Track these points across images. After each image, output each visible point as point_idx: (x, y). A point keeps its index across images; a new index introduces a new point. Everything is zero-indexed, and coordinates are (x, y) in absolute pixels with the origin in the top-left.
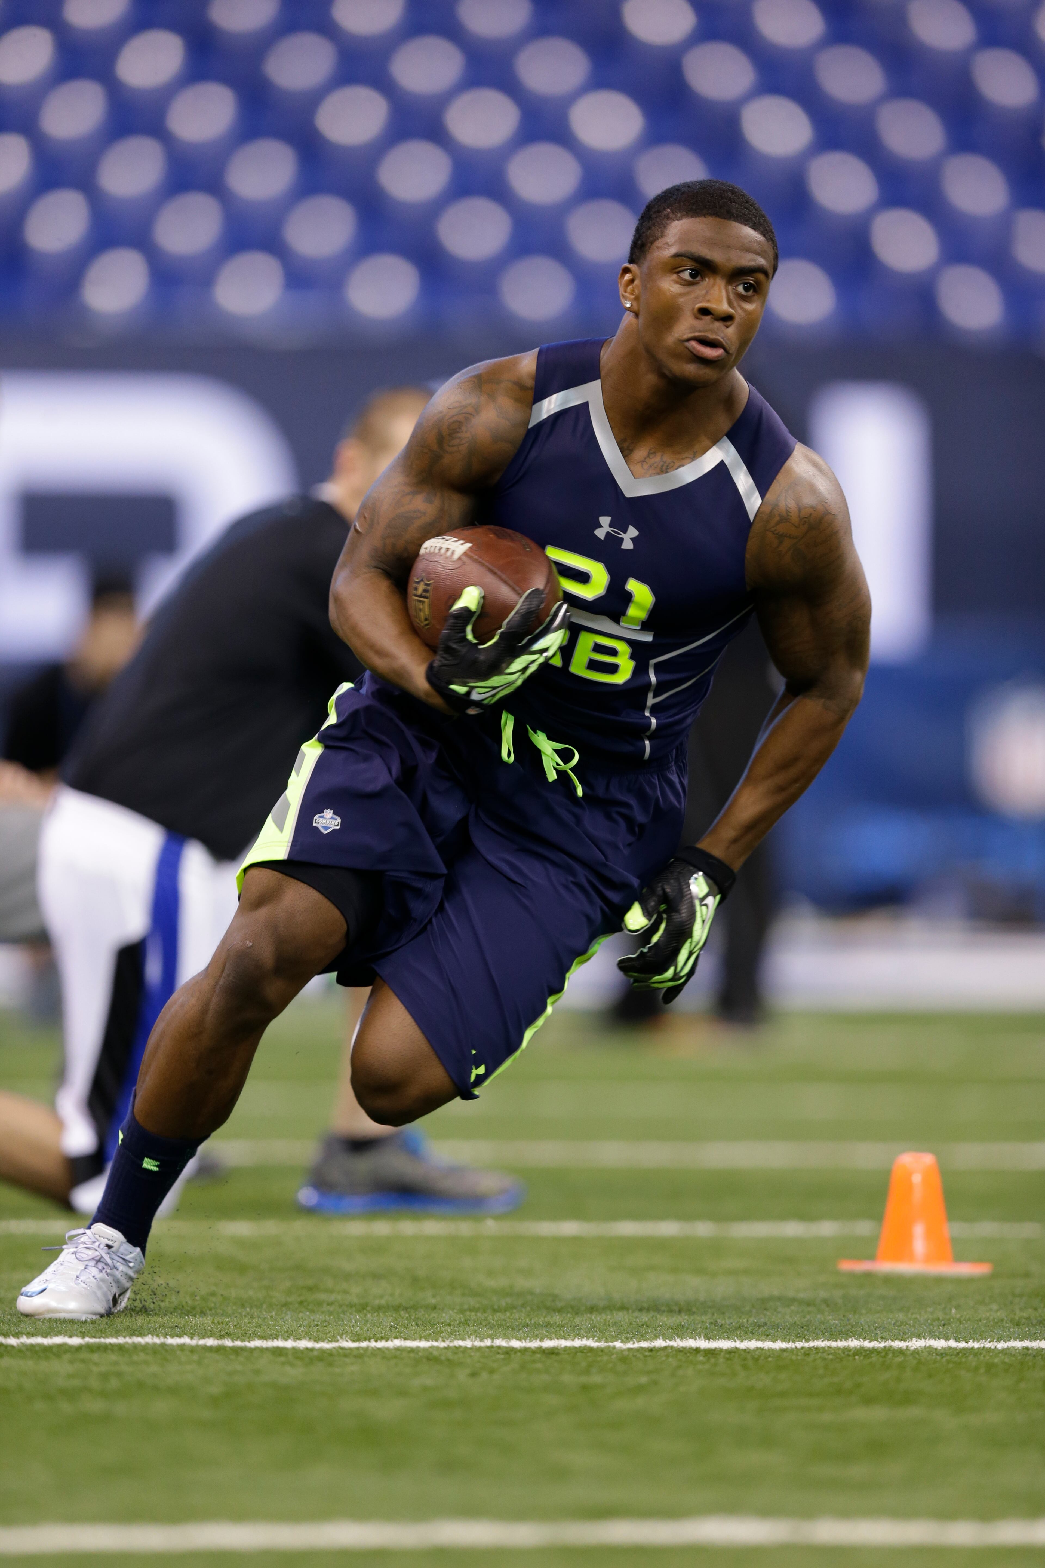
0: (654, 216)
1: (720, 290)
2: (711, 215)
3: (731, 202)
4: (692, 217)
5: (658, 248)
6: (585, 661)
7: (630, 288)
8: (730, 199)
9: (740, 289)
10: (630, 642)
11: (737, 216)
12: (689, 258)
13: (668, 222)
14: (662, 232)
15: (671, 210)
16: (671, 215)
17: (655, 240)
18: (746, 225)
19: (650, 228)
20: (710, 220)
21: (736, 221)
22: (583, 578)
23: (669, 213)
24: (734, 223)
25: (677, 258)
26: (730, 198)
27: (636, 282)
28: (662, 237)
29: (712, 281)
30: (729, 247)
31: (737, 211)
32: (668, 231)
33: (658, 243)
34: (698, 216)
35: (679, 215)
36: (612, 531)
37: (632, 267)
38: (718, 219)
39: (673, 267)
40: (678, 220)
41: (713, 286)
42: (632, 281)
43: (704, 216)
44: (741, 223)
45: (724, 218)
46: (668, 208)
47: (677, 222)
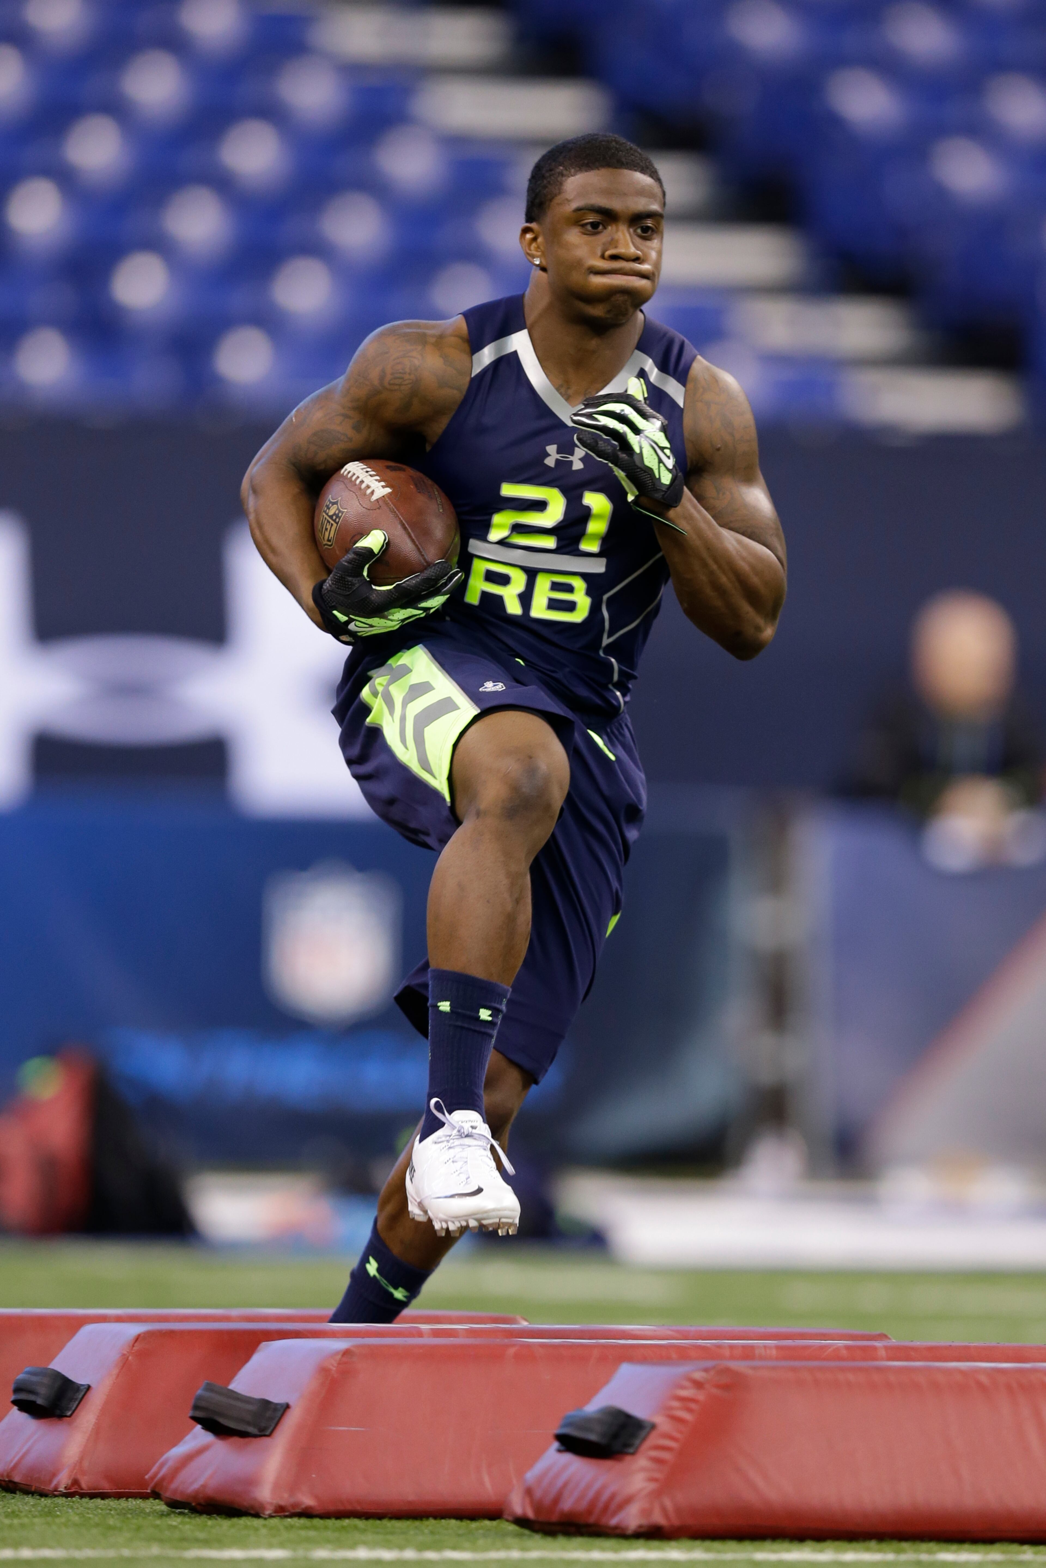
0: (547, 175)
1: (624, 234)
2: (603, 166)
3: (618, 152)
4: (586, 171)
5: (558, 204)
6: (545, 602)
7: (534, 245)
8: (617, 149)
9: (639, 231)
10: (585, 576)
11: (627, 164)
12: (591, 210)
13: (564, 179)
14: (560, 189)
15: (563, 167)
16: (565, 172)
17: (553, 198)
18: (636, 171)
19: (545, 187)
20: (604, 172)
21: (626, 169)
22: (540, 506)
23: (562, 170)
24: (626, 170)
25: (579, 212)
26: (616, 147)
27: (540, 240)
28: (560, 193)
29: (614, 227)
30: (625, 194)
31: (626, 159)
32: (565, 188)
33: (557, 200)
34: (592, 169)
35: (573, 170)
36: (561, 457)
37: (533, 225)
38: (611, 170)
39: (577, 219)
40: (572, 176)
41: (617, 230)
42: (535, 239)
43: (598, 168)
44: (631, 169)
45: (616, 168)
46: (561, 166)
47: (573, 178)
